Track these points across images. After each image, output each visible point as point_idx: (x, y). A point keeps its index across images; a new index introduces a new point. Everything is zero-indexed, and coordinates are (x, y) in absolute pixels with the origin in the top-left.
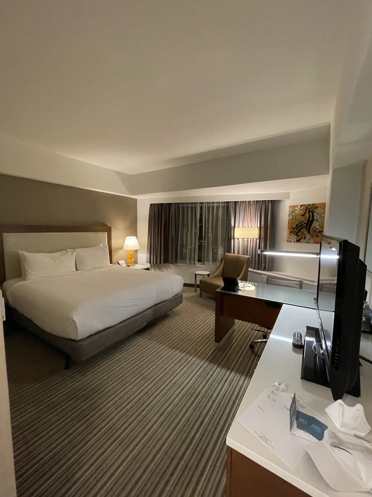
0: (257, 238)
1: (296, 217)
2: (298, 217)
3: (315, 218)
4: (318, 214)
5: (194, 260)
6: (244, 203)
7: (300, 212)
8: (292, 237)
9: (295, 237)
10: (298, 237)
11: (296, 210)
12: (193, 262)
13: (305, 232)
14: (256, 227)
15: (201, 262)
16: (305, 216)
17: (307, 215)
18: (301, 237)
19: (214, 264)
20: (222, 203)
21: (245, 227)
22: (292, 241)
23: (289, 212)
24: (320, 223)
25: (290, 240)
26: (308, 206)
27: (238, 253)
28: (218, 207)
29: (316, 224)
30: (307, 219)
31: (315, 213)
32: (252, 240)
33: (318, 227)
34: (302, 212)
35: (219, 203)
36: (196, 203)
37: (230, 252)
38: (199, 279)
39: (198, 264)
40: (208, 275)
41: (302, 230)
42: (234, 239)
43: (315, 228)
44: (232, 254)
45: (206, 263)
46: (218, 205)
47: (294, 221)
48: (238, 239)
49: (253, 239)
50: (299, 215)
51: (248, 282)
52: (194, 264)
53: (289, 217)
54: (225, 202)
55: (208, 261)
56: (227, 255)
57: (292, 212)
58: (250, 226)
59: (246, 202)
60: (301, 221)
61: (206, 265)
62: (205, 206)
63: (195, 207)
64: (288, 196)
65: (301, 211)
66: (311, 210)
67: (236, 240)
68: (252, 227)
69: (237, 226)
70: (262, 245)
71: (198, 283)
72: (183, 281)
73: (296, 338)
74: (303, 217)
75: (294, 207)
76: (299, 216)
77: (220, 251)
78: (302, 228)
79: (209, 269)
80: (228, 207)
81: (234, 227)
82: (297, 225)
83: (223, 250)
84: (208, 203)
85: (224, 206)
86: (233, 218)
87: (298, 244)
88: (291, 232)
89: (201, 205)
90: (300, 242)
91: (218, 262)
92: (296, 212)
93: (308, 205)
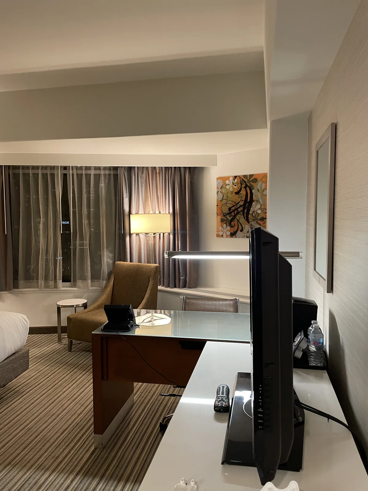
0: (169, 232)
1: (227, 196)
2: (230, 195)
3: (254, 197)
4: (258, 190)
5: (55, 278)
6: (145, 171)
7: (233, 188)
8: (224, 229)
9: (229, 228)
10: (232, 228)
11: (226, 185)
12: (51, 283)
13: (242, 220)
14: (168, 213)
15: (70, 281)
16: (241, 194)
17: (243, 192)
18: (236, 228)
19: (96, 283)
20: (105, 168)
21: (148, 213)
22: (225, 236)
23: (218, 188)
24: (261, 205)
25: (221, 233)
26: (243, 178)
27: (140, 261)
28: (97, 177)
29: (256, 207)
30: (244, 198)
31: (254, 189)
32: (162, 235)
33: (259, 212)
34: (236, 187)
35: (99, 168)
36: (53, 168)
37: (125, 260)
38: (65, 315)
39: (63, 287)
40: (85, 306)
41: (237, 217)
42: (130, 235)
43: (255, 212)
44: (128, 263)
45: (79, 283)
46: (98, 172)
47: (225, 201)
48: (137, 234)
49: (164, 234)
50: (232, 192)
51: (159, 311)
52: (56, 287)
53: (218, 196)
54: (110, 168)
55: (84, 278)
56: (118, 264)
57: (222, 187)
58: (157, 212)
59: (147, 168)
60: (235, 203)
61: (79, 287)
62: (73, 174)
63: (53, 175)
64: (213, 160)
65: (234, 186)
66: (248, 184)
67: (134, 236)
68: (160, 213)
69: (134, 211)
70: (179, 244)
71: (64, 323)
72: (29, 322)
73: (221, 395)
74: (238, 196)
75: (223, 179)
76: (232, 194)
77: (107, 258)
78: (238, 213)
79: (86, 295)
80: (116, 176)
81: (130, 213)
82: (230, 209)
83: (111, 255)
84: (77, 168)
85: (110, 175)
86: (126, 197)
87: (233, 239)
88: (222, 221)
89: (65, 172)
90: (236, 237)
91: (103, 280)
92: (228, 187)
93: (244, 176)
